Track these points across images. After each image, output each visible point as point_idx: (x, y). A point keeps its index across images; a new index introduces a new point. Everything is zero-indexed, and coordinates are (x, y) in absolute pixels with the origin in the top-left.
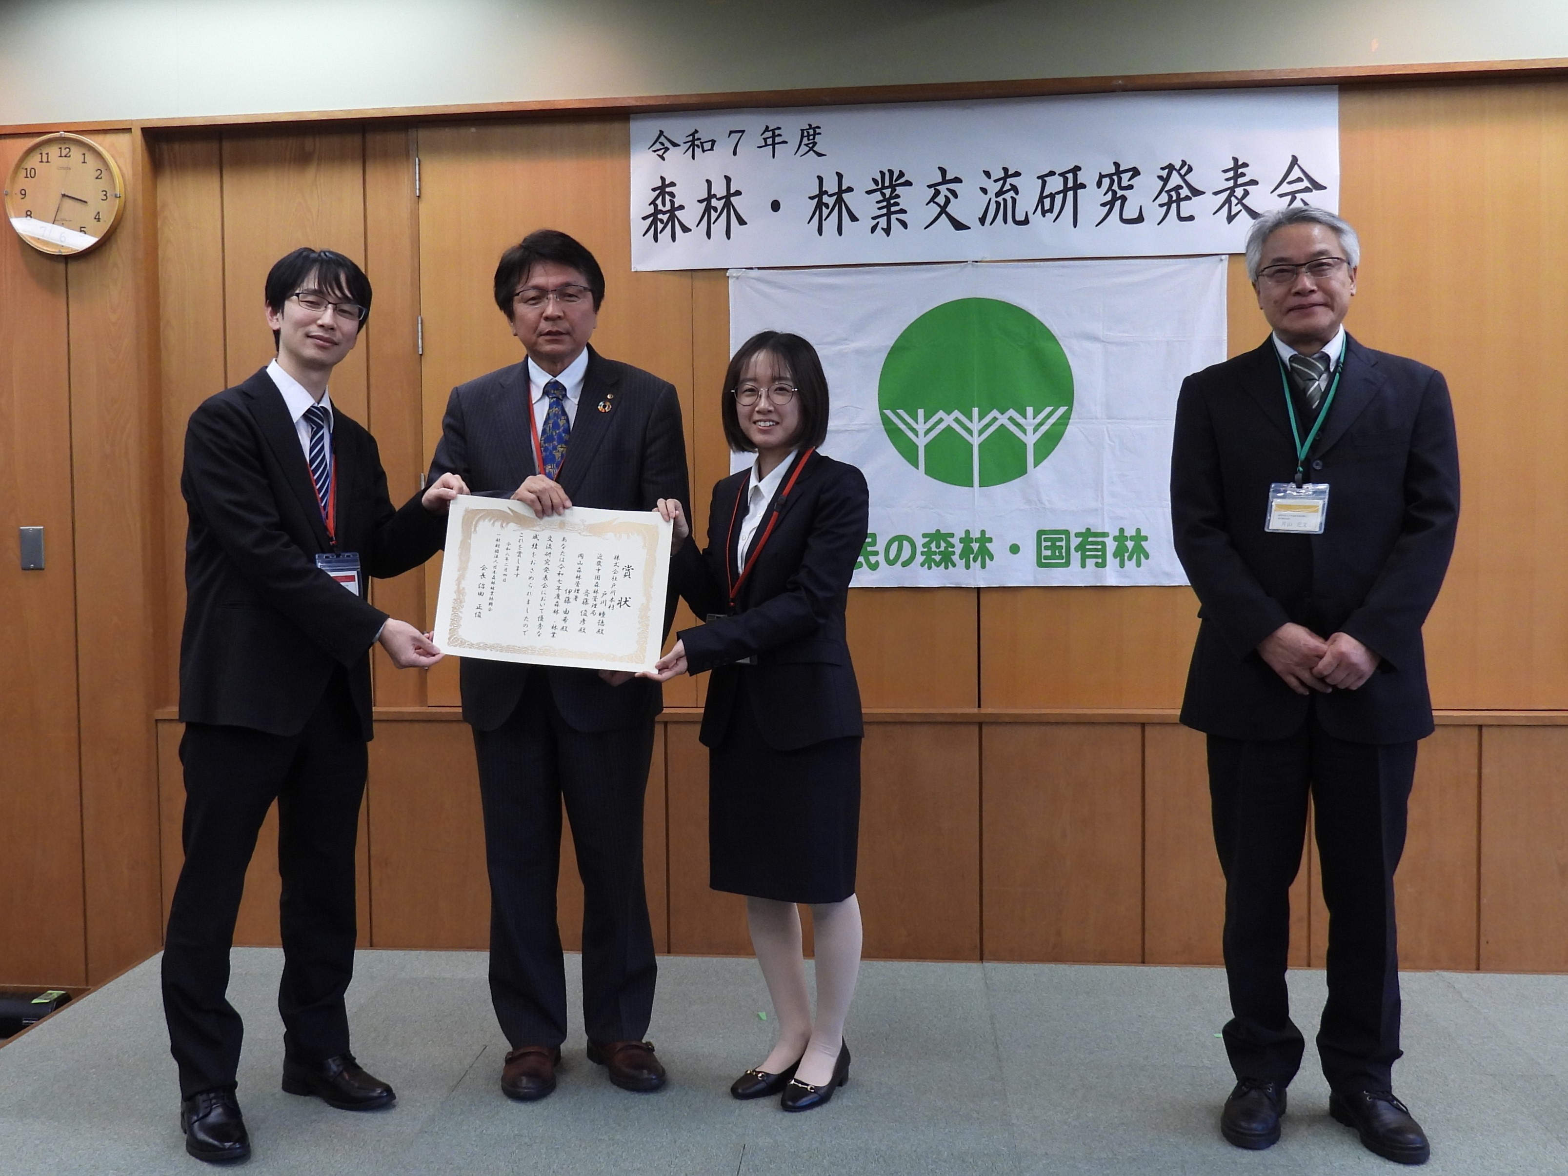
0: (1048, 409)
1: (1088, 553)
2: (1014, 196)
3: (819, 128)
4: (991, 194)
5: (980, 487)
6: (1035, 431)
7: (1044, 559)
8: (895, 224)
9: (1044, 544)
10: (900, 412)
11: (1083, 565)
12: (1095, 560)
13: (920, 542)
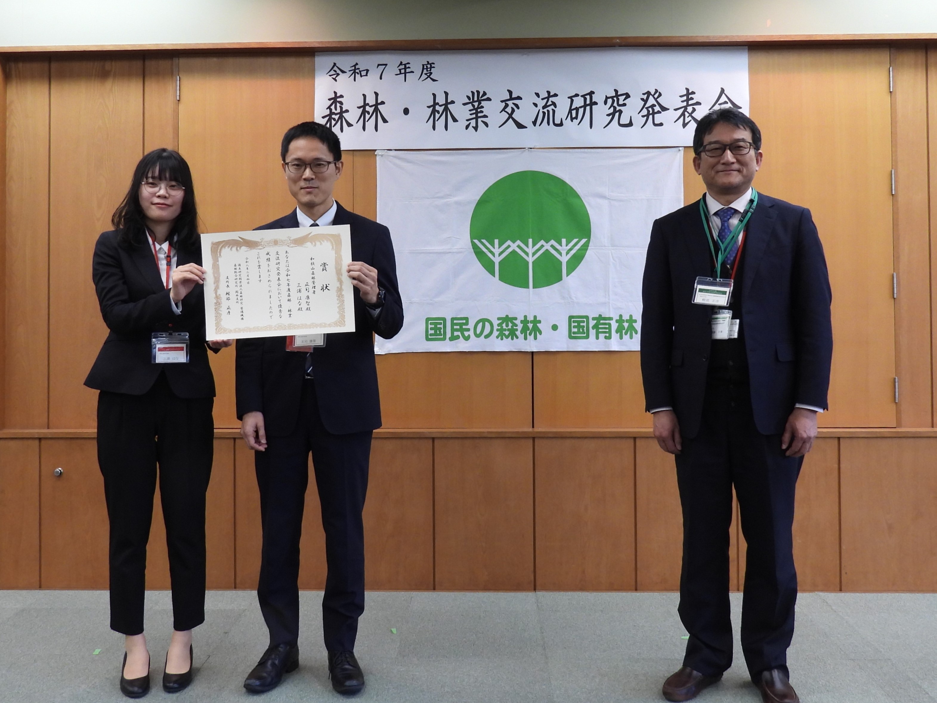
0: (575, 240)
1: (600, 330)
2: (554, 108)
3: (434, 64)
4: (540, 107)
5: (533, 288)
6: (567, 253)
7: (573, 334)
8: (480, 124)
9: (573, 324)
10: (484, 241)
11: (597, 338)
12: (604, 335)
13: (496, 323)
